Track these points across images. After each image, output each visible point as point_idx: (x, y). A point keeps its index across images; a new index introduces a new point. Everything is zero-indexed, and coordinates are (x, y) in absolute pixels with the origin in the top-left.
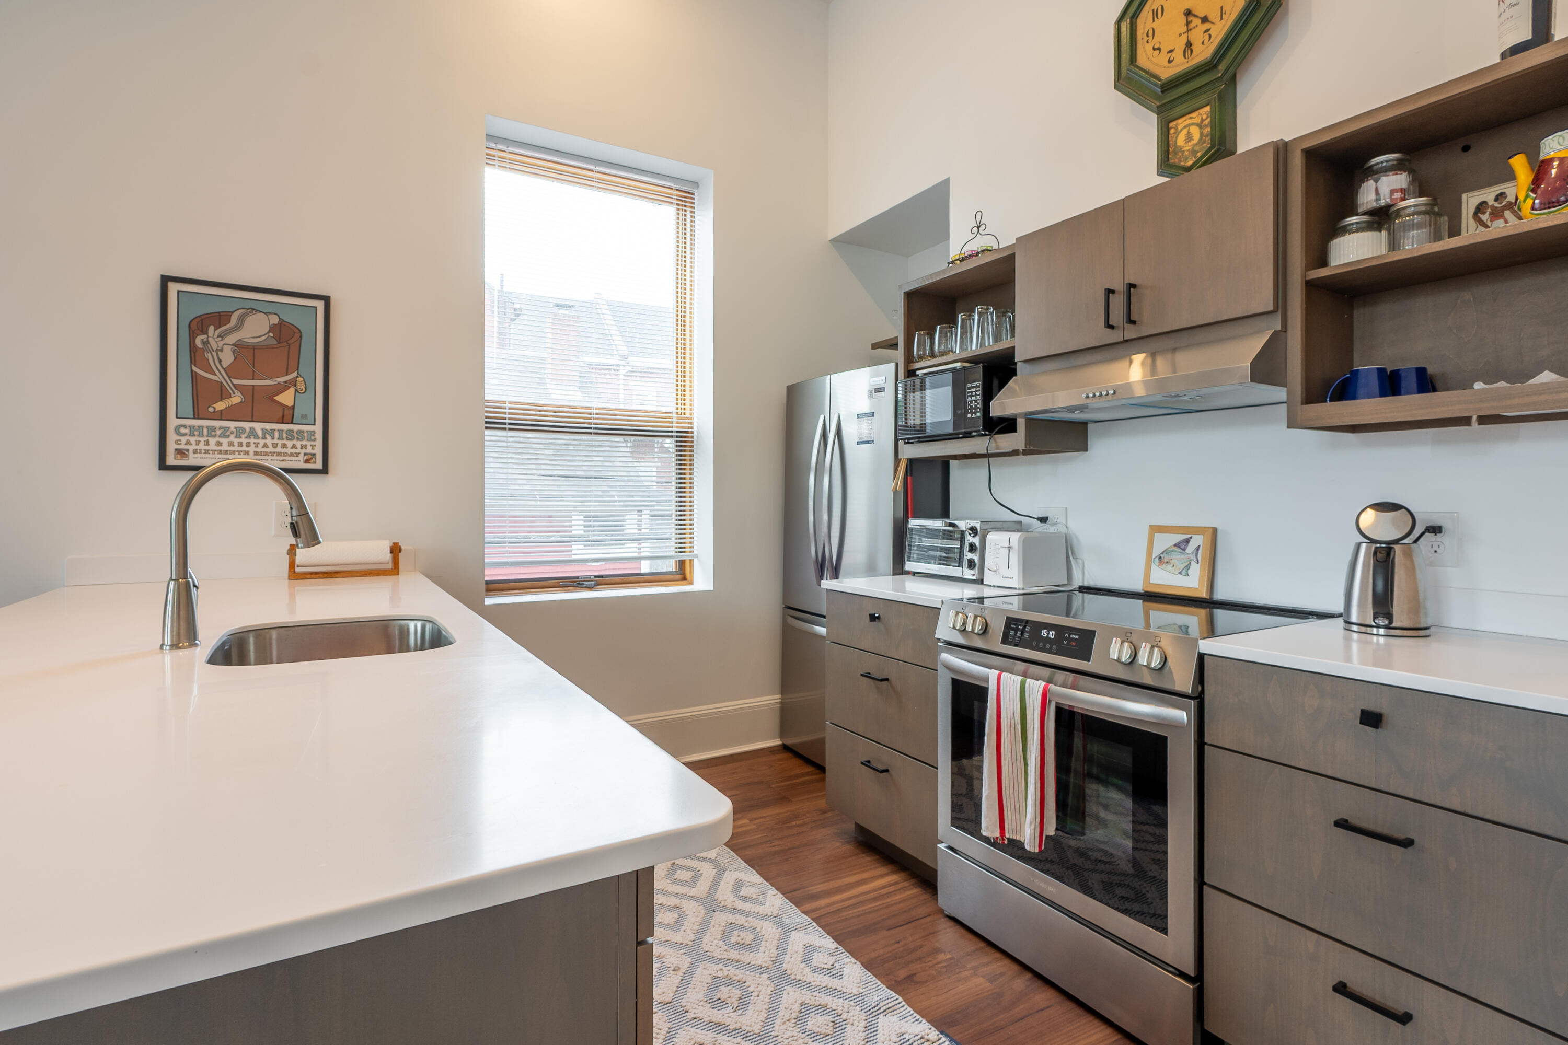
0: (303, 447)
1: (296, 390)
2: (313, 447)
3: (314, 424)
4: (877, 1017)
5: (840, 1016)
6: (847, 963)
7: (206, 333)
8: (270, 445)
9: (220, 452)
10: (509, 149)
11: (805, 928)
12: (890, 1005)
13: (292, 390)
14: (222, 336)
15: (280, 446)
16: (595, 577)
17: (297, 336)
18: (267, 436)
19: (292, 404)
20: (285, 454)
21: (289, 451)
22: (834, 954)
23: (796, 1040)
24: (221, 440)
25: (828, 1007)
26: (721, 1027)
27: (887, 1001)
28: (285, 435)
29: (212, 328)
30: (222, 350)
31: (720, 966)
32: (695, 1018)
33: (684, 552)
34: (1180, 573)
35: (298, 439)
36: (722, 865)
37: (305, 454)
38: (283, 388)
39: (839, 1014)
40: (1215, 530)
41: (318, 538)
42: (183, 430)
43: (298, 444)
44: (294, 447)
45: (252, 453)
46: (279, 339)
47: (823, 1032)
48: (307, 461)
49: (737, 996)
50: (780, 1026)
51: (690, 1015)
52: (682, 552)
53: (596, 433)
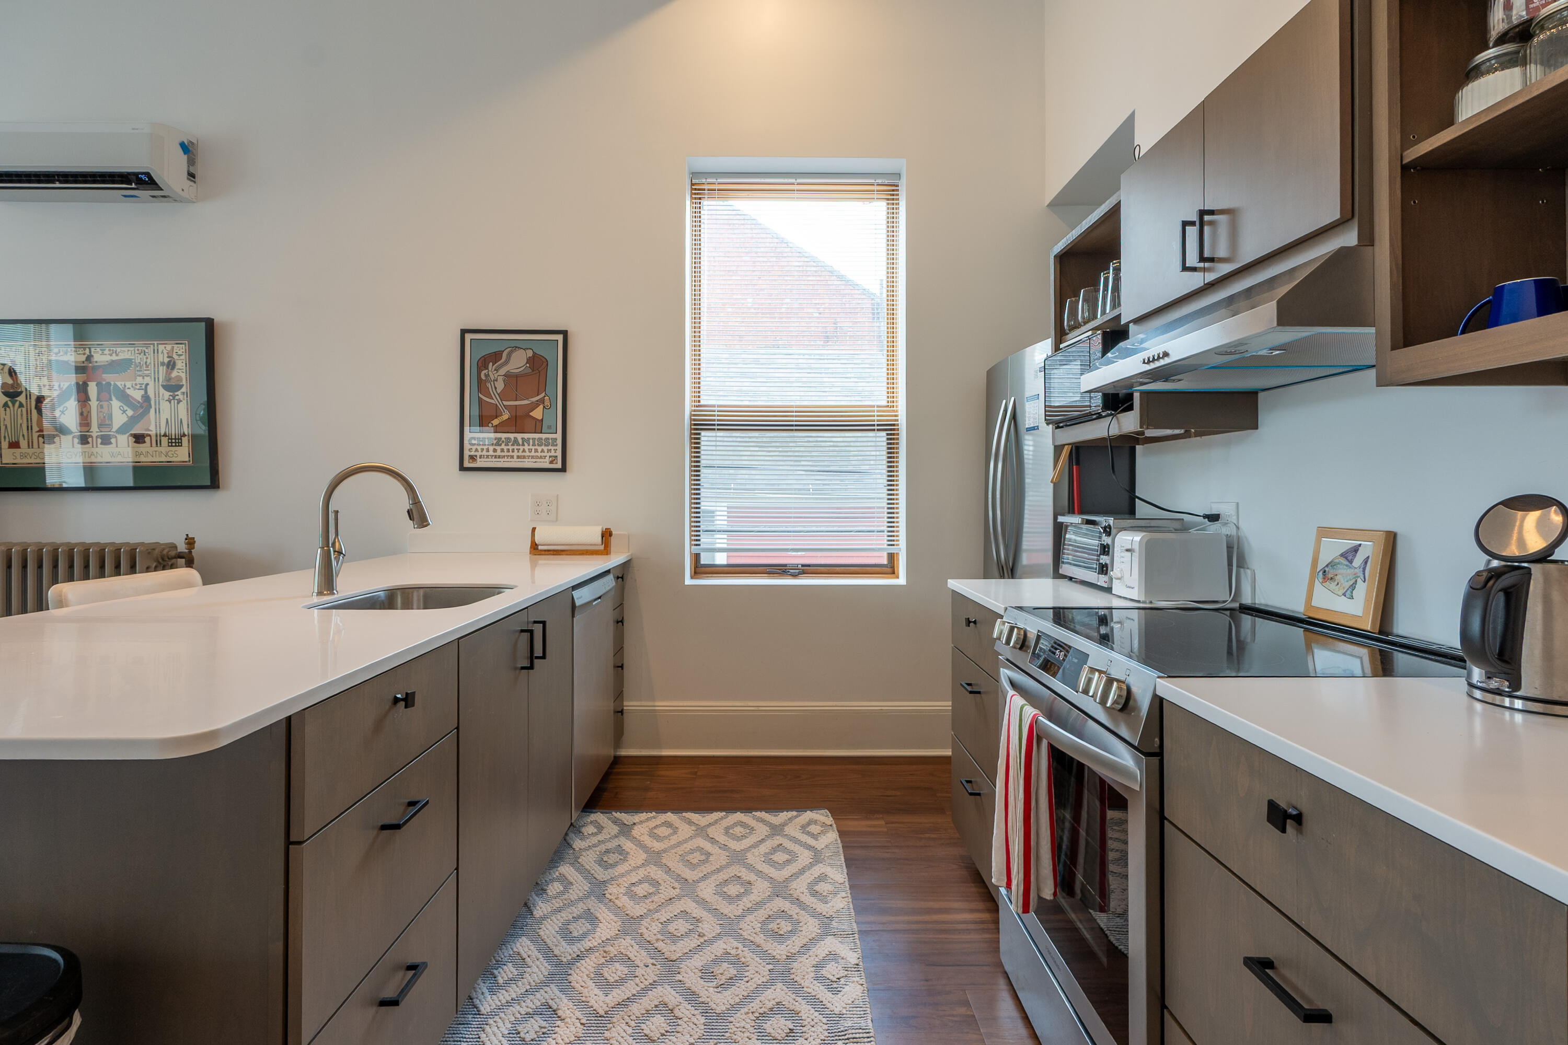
0: (549, 451)
1: (544, 407)
2: (555, 450)
3: (556, 433)
4: (836, 1042)
5: (802, 1026)
6: (853, 982)
7: (488, 369)
8: (527, 450)
9: (496, 457)
10: (708, 180)
11: (845, 936)
12: (857, 1036)
13: (541, 406)
14: (497, 370)
15: (533, 451)
16: (803, 566)
17: (545, 364)
18: (525, 444)
19: (541, 418)
20: (537, 457)
21: (539, 454)
22: (849, 969)
23: (743, 1032)
24: (497, 448)
25: (799, 1015)
26: (694, 996)
27: (857, 1031)
28: (536, 442)
29: (491, 364)
30: (497, 380)
31: (740, 946)
32: (680, 981)
33: (894, 545)
34: (1344, 594)
35: (545, 445)
36: (823, 857)
37: (550, 457)
38: (534, 406)
39: (803, 1025)
40: (1394, 535)
41: (427, 521)
42: (473, 442)
43: (545, 449)
44: (543, 451)
45: (515, 457)
46: (533, 368)
47: (773, 1035)
48: (551, 462)
49: (729, 975)
50: (742, 1014)
51: (679, 977)
52: (892, 545)
53: (796, 430)
